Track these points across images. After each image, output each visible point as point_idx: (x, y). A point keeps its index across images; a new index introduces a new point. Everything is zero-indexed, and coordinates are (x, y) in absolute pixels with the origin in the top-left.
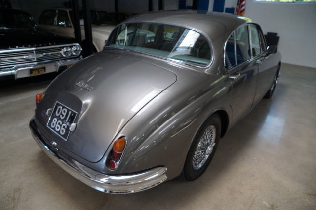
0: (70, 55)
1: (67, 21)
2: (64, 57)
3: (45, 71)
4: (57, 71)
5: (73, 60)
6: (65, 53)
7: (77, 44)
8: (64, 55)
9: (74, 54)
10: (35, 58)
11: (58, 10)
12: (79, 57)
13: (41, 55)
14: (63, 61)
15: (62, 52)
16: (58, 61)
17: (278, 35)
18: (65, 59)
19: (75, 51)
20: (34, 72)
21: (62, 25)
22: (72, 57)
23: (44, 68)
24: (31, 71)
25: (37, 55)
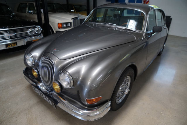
0: (33, 33)
1: (34, 10)
2: (30, 35)
3: (17, 45)
4: (25, 44)
5: (36, 37)
6: (30, 32)
7: (39, 26)
8: (30, 34)
9: (36, 33)
10: (9, 36)
11: (29, 3)
12: (40, 34)
13: (13, 34)
14: (30, 38)
15: (28, 32)
16: (26, 38)
17: (171, 18)
18: (31, 36)
19: (37, 31)
20: (9, 46)
21: (31, 13)
22: (35, 35)
23: (16, 43)
24: (7, 45)
25: (10, 34)
